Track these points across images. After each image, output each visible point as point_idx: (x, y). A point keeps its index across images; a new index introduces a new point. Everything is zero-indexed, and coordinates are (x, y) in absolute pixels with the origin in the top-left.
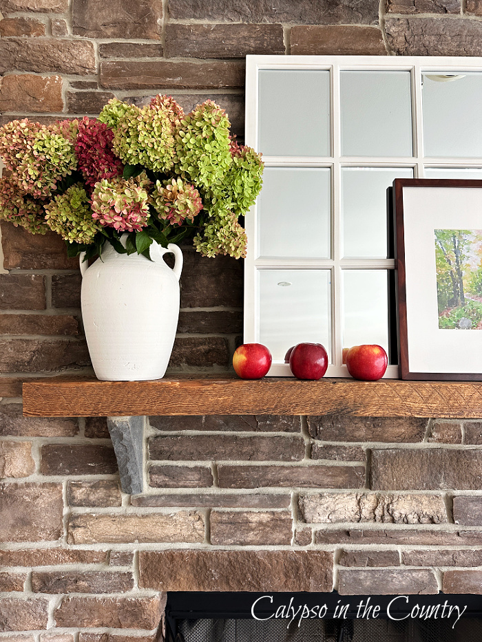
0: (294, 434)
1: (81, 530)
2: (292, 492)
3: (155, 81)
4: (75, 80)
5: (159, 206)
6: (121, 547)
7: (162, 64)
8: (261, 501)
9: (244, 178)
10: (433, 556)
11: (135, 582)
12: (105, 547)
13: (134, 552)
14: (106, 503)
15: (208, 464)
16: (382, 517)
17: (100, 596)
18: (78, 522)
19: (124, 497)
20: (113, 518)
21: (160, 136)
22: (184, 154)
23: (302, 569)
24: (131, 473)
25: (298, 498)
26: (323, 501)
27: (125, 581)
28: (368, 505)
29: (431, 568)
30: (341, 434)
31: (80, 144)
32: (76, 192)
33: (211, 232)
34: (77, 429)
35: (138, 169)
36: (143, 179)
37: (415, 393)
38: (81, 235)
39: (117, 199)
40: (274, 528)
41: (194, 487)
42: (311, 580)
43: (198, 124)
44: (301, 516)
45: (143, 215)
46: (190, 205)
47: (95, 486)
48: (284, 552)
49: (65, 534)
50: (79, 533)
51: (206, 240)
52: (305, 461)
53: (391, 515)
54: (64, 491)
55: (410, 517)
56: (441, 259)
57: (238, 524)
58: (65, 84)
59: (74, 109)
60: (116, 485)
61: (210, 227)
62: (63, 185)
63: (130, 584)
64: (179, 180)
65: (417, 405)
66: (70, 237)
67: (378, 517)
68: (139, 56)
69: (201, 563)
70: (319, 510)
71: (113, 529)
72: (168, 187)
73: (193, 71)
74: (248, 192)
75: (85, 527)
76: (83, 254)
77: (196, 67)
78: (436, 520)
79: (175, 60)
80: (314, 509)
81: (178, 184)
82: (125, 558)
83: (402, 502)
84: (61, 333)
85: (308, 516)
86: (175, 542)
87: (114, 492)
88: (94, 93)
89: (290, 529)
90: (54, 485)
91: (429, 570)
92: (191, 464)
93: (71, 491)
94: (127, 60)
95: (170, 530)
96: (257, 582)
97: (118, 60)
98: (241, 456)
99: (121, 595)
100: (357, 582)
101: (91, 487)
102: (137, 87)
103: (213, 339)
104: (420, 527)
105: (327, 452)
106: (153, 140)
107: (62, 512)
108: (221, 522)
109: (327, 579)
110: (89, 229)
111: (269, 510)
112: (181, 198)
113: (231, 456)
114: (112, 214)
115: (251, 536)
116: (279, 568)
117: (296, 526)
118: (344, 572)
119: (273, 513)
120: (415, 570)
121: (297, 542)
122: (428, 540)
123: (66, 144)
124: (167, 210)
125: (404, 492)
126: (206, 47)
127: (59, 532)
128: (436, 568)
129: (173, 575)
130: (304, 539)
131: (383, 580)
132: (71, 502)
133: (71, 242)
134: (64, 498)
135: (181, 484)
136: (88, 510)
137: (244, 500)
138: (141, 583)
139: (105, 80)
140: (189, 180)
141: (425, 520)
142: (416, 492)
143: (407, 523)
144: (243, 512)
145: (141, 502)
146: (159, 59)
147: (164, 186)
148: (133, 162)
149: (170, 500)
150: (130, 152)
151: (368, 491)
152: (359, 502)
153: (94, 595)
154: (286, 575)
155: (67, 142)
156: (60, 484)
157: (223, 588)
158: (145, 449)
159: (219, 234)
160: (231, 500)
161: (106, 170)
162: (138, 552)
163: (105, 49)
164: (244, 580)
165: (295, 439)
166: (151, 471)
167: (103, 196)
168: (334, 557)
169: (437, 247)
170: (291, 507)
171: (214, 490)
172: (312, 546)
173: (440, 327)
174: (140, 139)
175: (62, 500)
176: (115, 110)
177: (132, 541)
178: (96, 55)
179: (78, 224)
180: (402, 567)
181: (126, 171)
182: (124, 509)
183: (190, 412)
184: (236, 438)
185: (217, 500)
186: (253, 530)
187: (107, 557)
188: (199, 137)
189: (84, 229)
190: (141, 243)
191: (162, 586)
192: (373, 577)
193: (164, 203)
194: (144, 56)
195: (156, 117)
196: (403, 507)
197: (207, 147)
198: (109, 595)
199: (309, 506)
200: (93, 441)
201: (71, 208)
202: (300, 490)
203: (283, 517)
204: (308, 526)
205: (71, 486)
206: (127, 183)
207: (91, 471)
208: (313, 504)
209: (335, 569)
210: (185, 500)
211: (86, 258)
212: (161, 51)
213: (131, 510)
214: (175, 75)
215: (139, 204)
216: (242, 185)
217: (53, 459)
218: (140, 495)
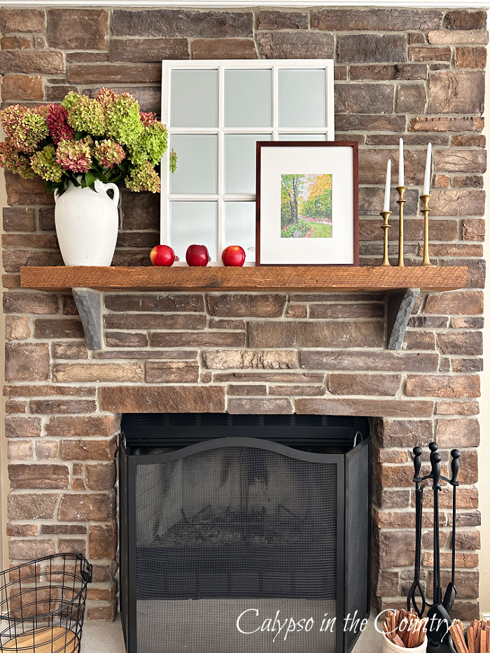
0: (201, 313)
1: (61, 373)
2: (199, 350)
3: (103, 78)
4: (51, 78)
5: (97, 156)
6: (88, 385)
7: (108, 66)
8: (178, 354)
9: (153, 139)
10: (289, 389)
11: (97, 406)
12: (77, 385)
13: (97, 387)
14: (77, 356)
15: (144, 332)
16: (257, 365)
17: (74, 416)
18: (59, 368)
19: (90, 353)
20: (82, 365)
21: (94, 114)
22: (111, 125)
23: (205, 397)
24: (92, 333)
25: (203, 353)
26: (219, 355)
27: (91, 406)
28: (248, 358)
29: (288, 397)
30: (229, 312)
31: (49, 119)
32: (48, 149)
33: (134, 174)
34: (58, 308)
35: (84, 134)
36: (89, 140)
37: (257, 272)
38: (52, 175)
39: (71, 151)
40: (187, 372)
41: (135, 347)
42: (211, 405)
43: (118, 107)
44: (205, 365)
45: (87, 162)
46: (116, 155)
47: (70, 345)
48: (193, 387)
49: (51, 377)
50: (60, 376)
51: (131, 179)
52: (207, 330)
53: (262, 364)
54: (50, 348)
55: (274, 364)
56: (284, 193)
57: (165, 369)
58: (44, 81)
59: (50, 98)
60: (83, 345)
61: (134, 171)
62: (41, 145)
63: (94, 408)
64: (109, 141)
65: (258, 279)
66: (46, 177)
67: (254, 365)
68: (93, 61)
69: (140, 394)
70: (216, 360)
71: (82, 373)
72: (102, 144)
73: (129, 71)
74: (156, 149)
75: (64, 371)
76: (56, 190)
77: (130, 68)
78: (290, 366)
79: (117, 64)
80: (213, 359)
81: (108, 143)
82: (91, 391)
83: (269, 355)
84: (45, 246)
85: (209, 364)
86: (122, 382)
87: (83, 350)
88: (63, 87)
89: (197, 372)
90: (44, 344)
91: (287, 399)
92: (133, 332)
93: (55, 349)
94: (85, 64)
95: (120, 373)
96: (176, 406)
97: (80, 64)
98: (165, 326)
99: (88, 415)
100: (241, 406)
101: (68, 346)
102: (92, 82)
103: (146, 251)
104: (281, 371)
105: (220, 324)
106: (90, 116)
107: (49, 362)
108: (153, 369)
109: (221, 404)
110: (57, 171)
111: (184, 360)
112: (110, 151)
113: (159, 326)
114: (68, 160)
115: (173, 377)
116: (190, 396)
117: (201, 371)
118: (232, 399)
119: (187, 362)
120: (278, 399)
121: (203, 381)
122: (286, 379)
123: (41, 120)
124: (102, 158)
125: (271, 349)
126: (137, 55)
127: (47, 375)
128: (292, 397)
129: (122, 402)
130: (207, 378)
131: (257, 405)
132: (55, 356)
133: (47, 180)
134: (50, 353)
135: (127, 344)
136: (66, 361)
137: (168, 354)
138: (102, 407)
139: (71, 77)
140: (115, 139)
141: (284, 366)
142: (278, 349)
143: (272, 368)
144: (167, 362)
145: (101, 356)
146: (106, 63)
147: (100, 144)
148: (80, 130)
149: (119, 355)
150: (77, 123)
151: (247, 349)
152: (242, 356)
153: (70, 415)
154: (196, 402)
155: (42, 118)
156: (48, 344)
157: (154, 411)
158: (102, 322)
159: (139, 175)
160: (160, 354)
161: (65, 135)
162: (99, 388)
163: (70, 57)
164: (168, 404)
165: (201, 316)
166: (107, 335)
167: (62, 150)
168: (226, 390)
169: (282, 185)
170: (198, 359)
171: (149, 349)
172: (212, 384)
173: (282, 237)
174: (82, 116)
175: (49, 354)
176: (72, 99)
177: (95, 381)
178: (64, 61)
179: (50, 168)
180: (269, 397)
181: (77, 135)
182: (90, 360)
183: (122, 285)
184: (162, 315)
185: (150, 354)
186: (174, 373)
187: (78, 391)
188: (119, 114)
189: (54, 171)
190: (89, 179)
191: (115, 409)
192: (251, 403)
193: (100, 154)
194: (97, 61)
195: (91, 103)
196: (269, 359)
197: (124, 120)
198: (80, 415)
199: (210, 357)
200: (68, 317)
201: (46, 158)
202: (204, 348)
203: (193, 365)
204: (210, 371)
205: (54, 345)
206: (77, 142)
207: (67, 336)
208: (212, 357)
209: (226, 397)
210: (130, 355)
211: (58, 192)
212: (108, 57)
213: (94, 361)
214: (117, 74)
215: (85, 154)
216: (152, 144)
217: (42, 328)
218: (100, 351)
